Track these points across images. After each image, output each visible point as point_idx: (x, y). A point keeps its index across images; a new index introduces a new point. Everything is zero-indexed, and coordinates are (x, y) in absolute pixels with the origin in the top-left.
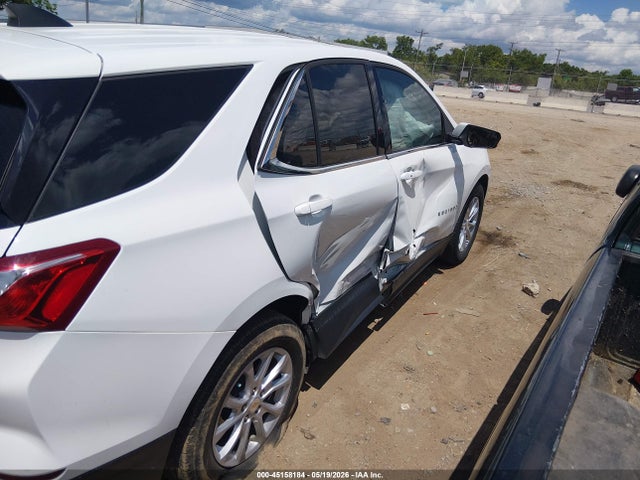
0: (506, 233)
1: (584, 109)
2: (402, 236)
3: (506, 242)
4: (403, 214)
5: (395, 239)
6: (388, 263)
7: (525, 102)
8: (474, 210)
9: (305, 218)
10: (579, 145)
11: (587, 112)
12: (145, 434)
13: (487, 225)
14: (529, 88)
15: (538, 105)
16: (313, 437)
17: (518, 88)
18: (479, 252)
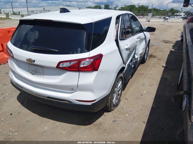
0: (154, 54)
1: (162, 21)
2: (137, 55)
3: (154, 57)
4: (137, 49)
5: (135, 55)
6: (134, 62)
7: (145, 21)
8: (147, 49)
9: (127, 49)
10: (165, 31)
11: (163, 22)
12: (105, 94)
13: (150, 53)
14: (145, 16)
15: (149, 21)
16: (127, 99)
17: (142, 17)
18: (149, 60)
